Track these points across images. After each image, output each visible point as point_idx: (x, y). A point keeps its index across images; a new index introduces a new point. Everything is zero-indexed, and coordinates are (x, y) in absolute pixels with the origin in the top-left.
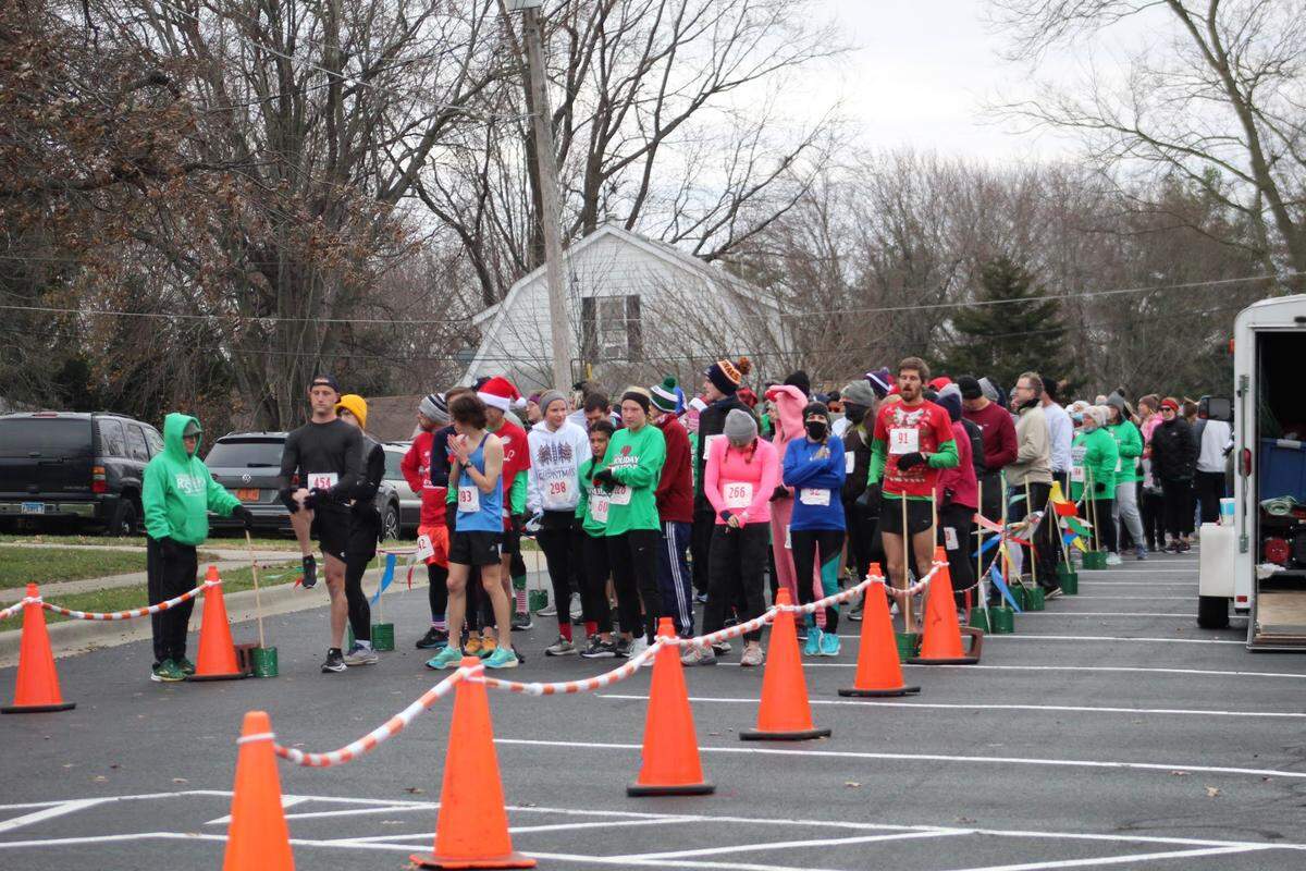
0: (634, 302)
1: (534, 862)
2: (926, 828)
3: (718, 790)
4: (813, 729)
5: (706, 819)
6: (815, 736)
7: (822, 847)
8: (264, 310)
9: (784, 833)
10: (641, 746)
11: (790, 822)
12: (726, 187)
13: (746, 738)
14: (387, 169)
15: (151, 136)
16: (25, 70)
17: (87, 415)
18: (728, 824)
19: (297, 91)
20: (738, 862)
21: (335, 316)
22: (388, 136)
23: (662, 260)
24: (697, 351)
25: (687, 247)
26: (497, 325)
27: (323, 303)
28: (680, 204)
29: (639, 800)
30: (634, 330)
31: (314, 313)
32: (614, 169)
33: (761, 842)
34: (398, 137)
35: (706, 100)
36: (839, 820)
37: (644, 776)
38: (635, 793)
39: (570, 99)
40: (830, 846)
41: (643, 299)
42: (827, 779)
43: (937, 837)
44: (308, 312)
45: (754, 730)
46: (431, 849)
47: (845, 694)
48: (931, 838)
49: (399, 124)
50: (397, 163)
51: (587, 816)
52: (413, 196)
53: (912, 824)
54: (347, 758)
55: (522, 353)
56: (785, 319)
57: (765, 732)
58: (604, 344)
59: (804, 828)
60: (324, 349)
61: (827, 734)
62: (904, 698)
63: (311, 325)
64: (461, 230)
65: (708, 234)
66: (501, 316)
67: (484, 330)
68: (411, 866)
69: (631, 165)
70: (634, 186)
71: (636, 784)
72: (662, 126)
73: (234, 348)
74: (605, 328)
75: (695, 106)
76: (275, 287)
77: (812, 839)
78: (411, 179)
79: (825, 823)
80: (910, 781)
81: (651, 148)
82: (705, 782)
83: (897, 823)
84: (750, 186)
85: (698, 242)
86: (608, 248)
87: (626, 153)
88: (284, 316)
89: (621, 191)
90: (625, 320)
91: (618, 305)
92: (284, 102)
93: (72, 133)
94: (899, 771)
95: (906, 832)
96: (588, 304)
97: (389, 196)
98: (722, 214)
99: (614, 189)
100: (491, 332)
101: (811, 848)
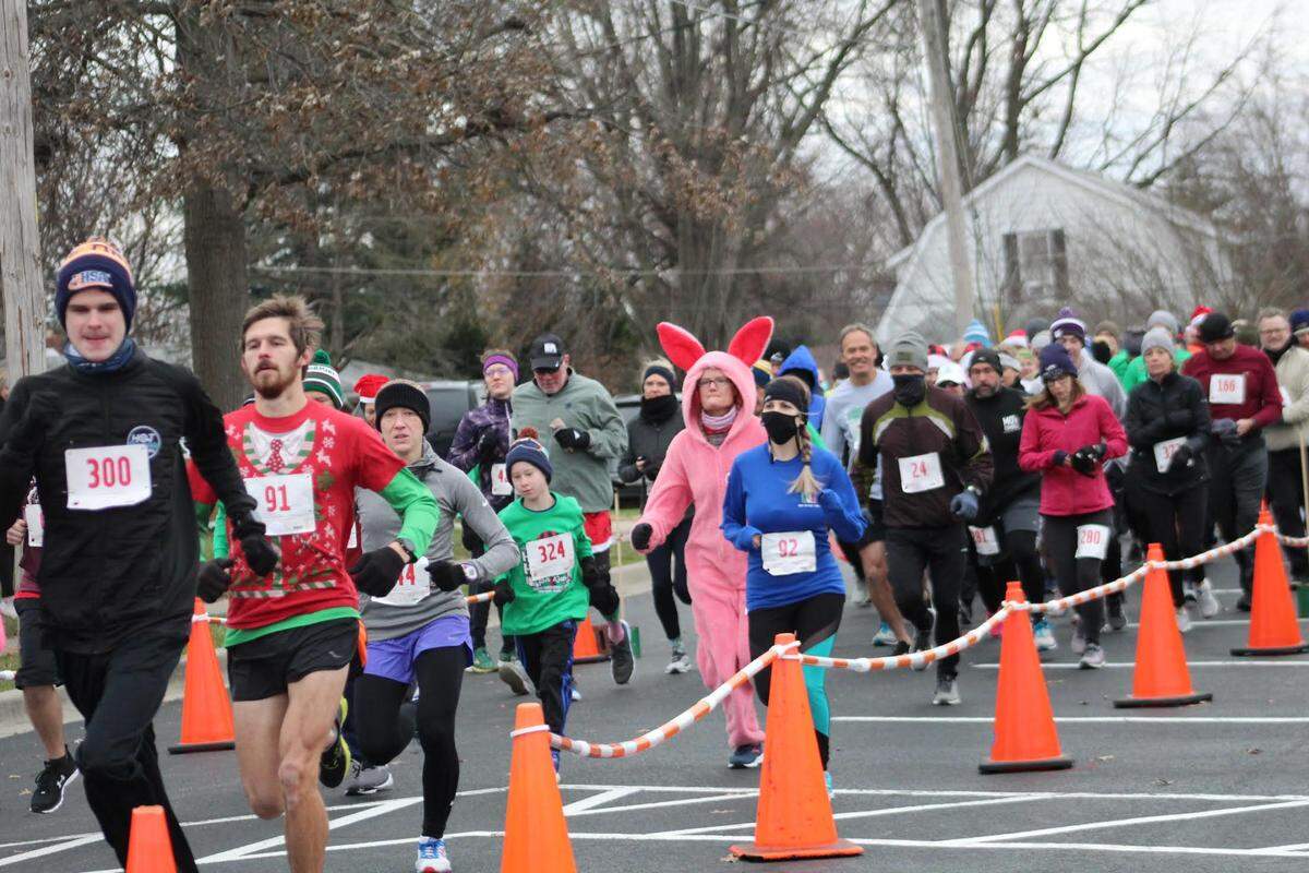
0: (1059, 238)
1: (861, 849)
2: (1291, 797)
3: (1077, 765)
4: (1193, 694)
5: (1058, 796)
6: (1195, 701)
7: (1174, 822)
8: (666, 263)
9: (1136, 809)
10: (992, 719)
11: (1146, 796)
12: (1158, 107)
13: (1122, 706)
14: (790, 104)
15: (501, 86)
16: (364, 22)
17: (463, 385)
18: (1079, 800)
19: (691, 26)
20: (1079, 842)
21: (741, 265)
22: (790, 68)
23: (1086, 190)
24: (1129, 286)
25: (1118, 173)
26: (912, 268)
27: (727, 250)
28: (1108, 127)
29: (993, 777)
30: (1061, 266)
31: (718, 263)
32: (1035, 93)
33: (1110, 819)
34: (801, 71)
35: (1132, 13)
36: (1199, 792)
37: (997, 753)
38: (987, 771)
39: (985, 20)
40: (1182, 821)
41: (1069, 232)
42: (1198, 747)
43: (1300, 807)
44: (711, 262)
45: (1130, 697)
46: (751, 838)
47: (1238, 654)
48: (1293, 809)
49: (801, 57)
50: (800, 97)
51: (931, 797)
52: (819, 132)
53: (1277, 794)
54: (644, 747)
55: (937, 297)
56: (1224, 246)
57: (1141, 698)
58: (1030, 284)
59: (1159, 802)
60: (731, 301)
61: (1208, 698)
62: (1299, 656)
63: (715, 277)
64: (874, 167)
65: (1140, 158)
66: (915, 259)
67: (900, 273)
68: (731, 858)
69: (1055, 87)
70: (1059, 111)
71: (989, 761)
72: (1087, 44)
73: (636, 304)
74: (1029, 263)
75: (1121, 20)
76: (676, 235)
77: (1167, 814)
78: (815, 113)
79: (1183, 796)
80: (1287, 745)
81: (1076, 68)
82: (1063, 756)
83: (1262, 794)
84: (1183, 104)
85: (1128, 168)
86: (1028, 180)
87: (1048, 75)
88: (686, 268)
89: (1043, 116)
90: (1050, 255)
91: (1044, 238)
92: (678, 39)
93: (414, 86)
94: (1277, 736)
95: (1269, 802)
96: (1010, 241)
97: (792, 135)
98: (1155, 136)
99: (1036, 115)
100: (905, 276)
101: (1162, 823)
